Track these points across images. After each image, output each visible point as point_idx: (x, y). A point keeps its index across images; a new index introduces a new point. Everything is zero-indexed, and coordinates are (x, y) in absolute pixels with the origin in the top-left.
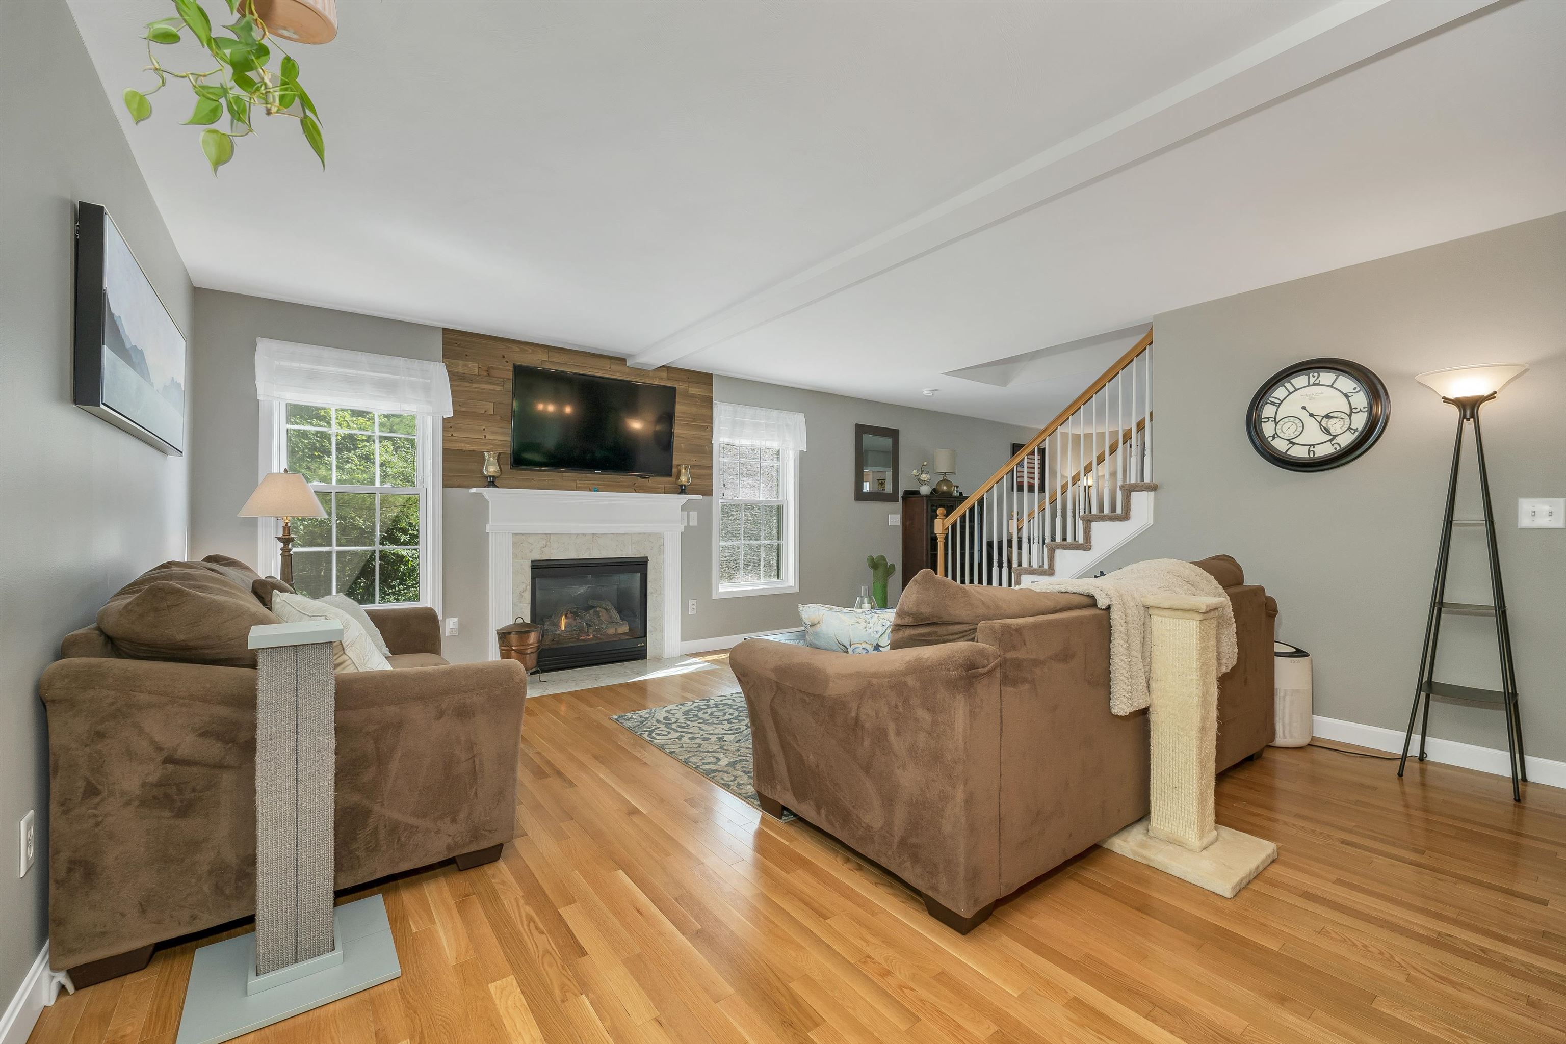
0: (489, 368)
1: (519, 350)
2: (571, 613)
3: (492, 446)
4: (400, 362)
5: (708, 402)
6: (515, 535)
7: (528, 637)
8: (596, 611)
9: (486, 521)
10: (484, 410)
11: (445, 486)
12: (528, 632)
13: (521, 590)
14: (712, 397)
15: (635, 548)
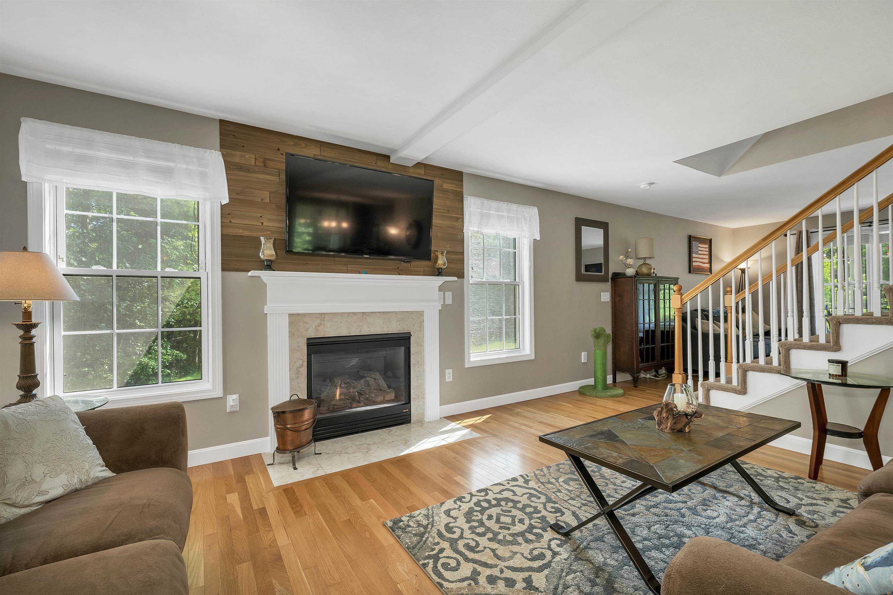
0: (265, 159)
1: (293, 143)
2: (345, 383)
3: (269, 233)
4: (175, 148)
5: (459, 197)
6: (291, 315)
7: (302, 415)
8: (366, 381)
9: (264, 302)
10: (261, 199)
11: (224, 269)
12: (302, 410)
13: (298, 366)
14: (463, 192)
15: (399, 325)
